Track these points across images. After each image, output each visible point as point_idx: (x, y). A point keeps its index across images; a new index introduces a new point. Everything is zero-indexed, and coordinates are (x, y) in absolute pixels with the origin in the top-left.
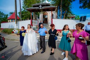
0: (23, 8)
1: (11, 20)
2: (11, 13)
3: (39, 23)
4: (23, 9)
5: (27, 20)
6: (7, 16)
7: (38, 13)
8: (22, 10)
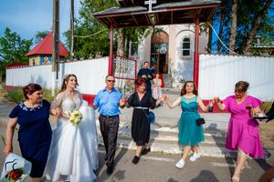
0: (83, 14)
1: (38, 60)
2: (43, 35)
3: (138, 70)
4: (83, 20)
5: (94, 57)
6: (29, 44)
7: (134, 32)
8: (79, 25)
